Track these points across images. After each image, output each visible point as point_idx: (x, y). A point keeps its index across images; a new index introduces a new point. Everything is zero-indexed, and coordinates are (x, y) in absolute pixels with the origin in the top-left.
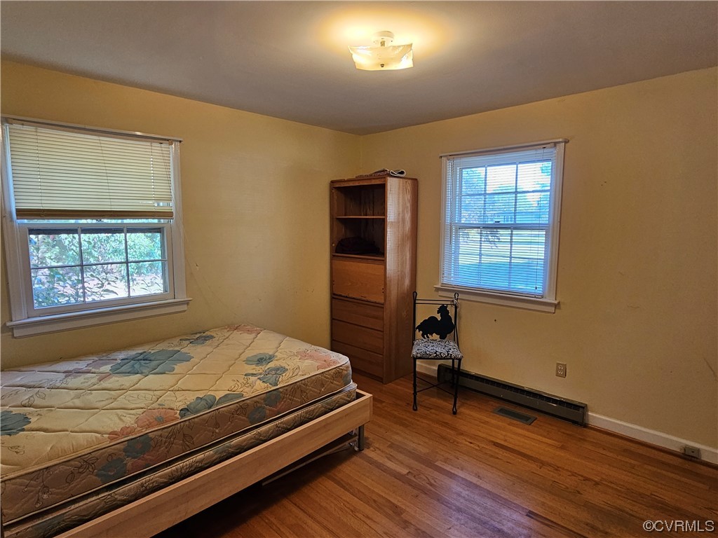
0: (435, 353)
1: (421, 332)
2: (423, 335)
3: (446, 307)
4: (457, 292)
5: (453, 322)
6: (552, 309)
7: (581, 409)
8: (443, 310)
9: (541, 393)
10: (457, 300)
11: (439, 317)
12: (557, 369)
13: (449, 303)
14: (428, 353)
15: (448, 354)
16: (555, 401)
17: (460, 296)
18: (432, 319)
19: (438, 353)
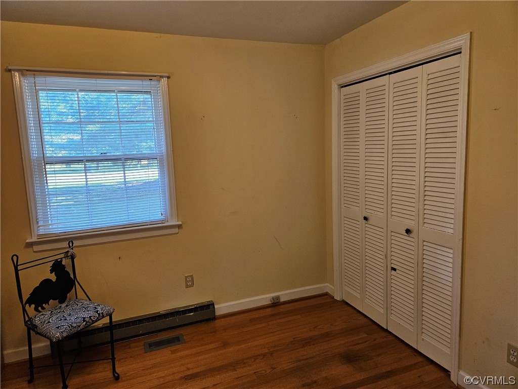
0: (84, 321)
1: (33, 306)
2: (36, 309)
3: (61, 261)
4: (70, 239)
5: (72, 276)
6: (176, 230)
7: (211, 307)
8: (57, 267)
9: (177, 310)
10: (72, 249)
11: (53, 277)
12: (186, 281)
13: (62, 256)
14: (74, 325)
15: (99, 314)
16: (190, 311)
17: (76, 243)
18: (46, 282)
19: (87, 319)
